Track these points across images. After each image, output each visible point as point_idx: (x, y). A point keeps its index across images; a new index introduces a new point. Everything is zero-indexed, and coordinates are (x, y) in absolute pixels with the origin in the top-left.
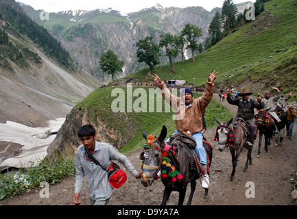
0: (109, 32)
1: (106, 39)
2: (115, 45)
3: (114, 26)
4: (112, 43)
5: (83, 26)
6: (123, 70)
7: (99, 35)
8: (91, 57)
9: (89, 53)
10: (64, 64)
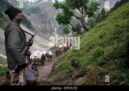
0: (48, 11)
1: (46, 14)
2: (51, 17)
3: (50, 8)
4: (49, 16)
5: (35, 8)
6: (55, 30)
7: (43, 13)
8: (39, 23)
9: (38, 22)
10: (29, 27)
